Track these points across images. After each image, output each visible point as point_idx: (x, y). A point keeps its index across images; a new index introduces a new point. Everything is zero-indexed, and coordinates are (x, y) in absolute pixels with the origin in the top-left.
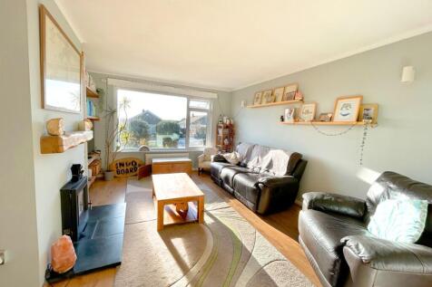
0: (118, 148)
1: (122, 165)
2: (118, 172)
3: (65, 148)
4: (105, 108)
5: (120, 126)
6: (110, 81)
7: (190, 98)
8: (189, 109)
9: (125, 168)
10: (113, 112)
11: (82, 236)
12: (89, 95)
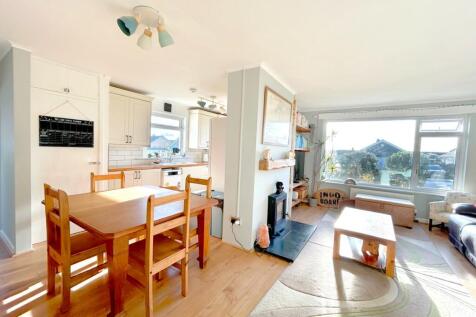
0: (323, 178)
1: (325, 194)
2: (322, 201)
3: (269, 168)
4: (315, 141)
5: (327, 158)
6: (321, 116)
7: (420, 119)
8: (419, 136)
9: (328, 198)
10: (321, 144)
11: (278, 235)
12: (299, 130)
